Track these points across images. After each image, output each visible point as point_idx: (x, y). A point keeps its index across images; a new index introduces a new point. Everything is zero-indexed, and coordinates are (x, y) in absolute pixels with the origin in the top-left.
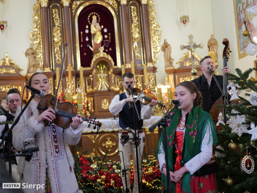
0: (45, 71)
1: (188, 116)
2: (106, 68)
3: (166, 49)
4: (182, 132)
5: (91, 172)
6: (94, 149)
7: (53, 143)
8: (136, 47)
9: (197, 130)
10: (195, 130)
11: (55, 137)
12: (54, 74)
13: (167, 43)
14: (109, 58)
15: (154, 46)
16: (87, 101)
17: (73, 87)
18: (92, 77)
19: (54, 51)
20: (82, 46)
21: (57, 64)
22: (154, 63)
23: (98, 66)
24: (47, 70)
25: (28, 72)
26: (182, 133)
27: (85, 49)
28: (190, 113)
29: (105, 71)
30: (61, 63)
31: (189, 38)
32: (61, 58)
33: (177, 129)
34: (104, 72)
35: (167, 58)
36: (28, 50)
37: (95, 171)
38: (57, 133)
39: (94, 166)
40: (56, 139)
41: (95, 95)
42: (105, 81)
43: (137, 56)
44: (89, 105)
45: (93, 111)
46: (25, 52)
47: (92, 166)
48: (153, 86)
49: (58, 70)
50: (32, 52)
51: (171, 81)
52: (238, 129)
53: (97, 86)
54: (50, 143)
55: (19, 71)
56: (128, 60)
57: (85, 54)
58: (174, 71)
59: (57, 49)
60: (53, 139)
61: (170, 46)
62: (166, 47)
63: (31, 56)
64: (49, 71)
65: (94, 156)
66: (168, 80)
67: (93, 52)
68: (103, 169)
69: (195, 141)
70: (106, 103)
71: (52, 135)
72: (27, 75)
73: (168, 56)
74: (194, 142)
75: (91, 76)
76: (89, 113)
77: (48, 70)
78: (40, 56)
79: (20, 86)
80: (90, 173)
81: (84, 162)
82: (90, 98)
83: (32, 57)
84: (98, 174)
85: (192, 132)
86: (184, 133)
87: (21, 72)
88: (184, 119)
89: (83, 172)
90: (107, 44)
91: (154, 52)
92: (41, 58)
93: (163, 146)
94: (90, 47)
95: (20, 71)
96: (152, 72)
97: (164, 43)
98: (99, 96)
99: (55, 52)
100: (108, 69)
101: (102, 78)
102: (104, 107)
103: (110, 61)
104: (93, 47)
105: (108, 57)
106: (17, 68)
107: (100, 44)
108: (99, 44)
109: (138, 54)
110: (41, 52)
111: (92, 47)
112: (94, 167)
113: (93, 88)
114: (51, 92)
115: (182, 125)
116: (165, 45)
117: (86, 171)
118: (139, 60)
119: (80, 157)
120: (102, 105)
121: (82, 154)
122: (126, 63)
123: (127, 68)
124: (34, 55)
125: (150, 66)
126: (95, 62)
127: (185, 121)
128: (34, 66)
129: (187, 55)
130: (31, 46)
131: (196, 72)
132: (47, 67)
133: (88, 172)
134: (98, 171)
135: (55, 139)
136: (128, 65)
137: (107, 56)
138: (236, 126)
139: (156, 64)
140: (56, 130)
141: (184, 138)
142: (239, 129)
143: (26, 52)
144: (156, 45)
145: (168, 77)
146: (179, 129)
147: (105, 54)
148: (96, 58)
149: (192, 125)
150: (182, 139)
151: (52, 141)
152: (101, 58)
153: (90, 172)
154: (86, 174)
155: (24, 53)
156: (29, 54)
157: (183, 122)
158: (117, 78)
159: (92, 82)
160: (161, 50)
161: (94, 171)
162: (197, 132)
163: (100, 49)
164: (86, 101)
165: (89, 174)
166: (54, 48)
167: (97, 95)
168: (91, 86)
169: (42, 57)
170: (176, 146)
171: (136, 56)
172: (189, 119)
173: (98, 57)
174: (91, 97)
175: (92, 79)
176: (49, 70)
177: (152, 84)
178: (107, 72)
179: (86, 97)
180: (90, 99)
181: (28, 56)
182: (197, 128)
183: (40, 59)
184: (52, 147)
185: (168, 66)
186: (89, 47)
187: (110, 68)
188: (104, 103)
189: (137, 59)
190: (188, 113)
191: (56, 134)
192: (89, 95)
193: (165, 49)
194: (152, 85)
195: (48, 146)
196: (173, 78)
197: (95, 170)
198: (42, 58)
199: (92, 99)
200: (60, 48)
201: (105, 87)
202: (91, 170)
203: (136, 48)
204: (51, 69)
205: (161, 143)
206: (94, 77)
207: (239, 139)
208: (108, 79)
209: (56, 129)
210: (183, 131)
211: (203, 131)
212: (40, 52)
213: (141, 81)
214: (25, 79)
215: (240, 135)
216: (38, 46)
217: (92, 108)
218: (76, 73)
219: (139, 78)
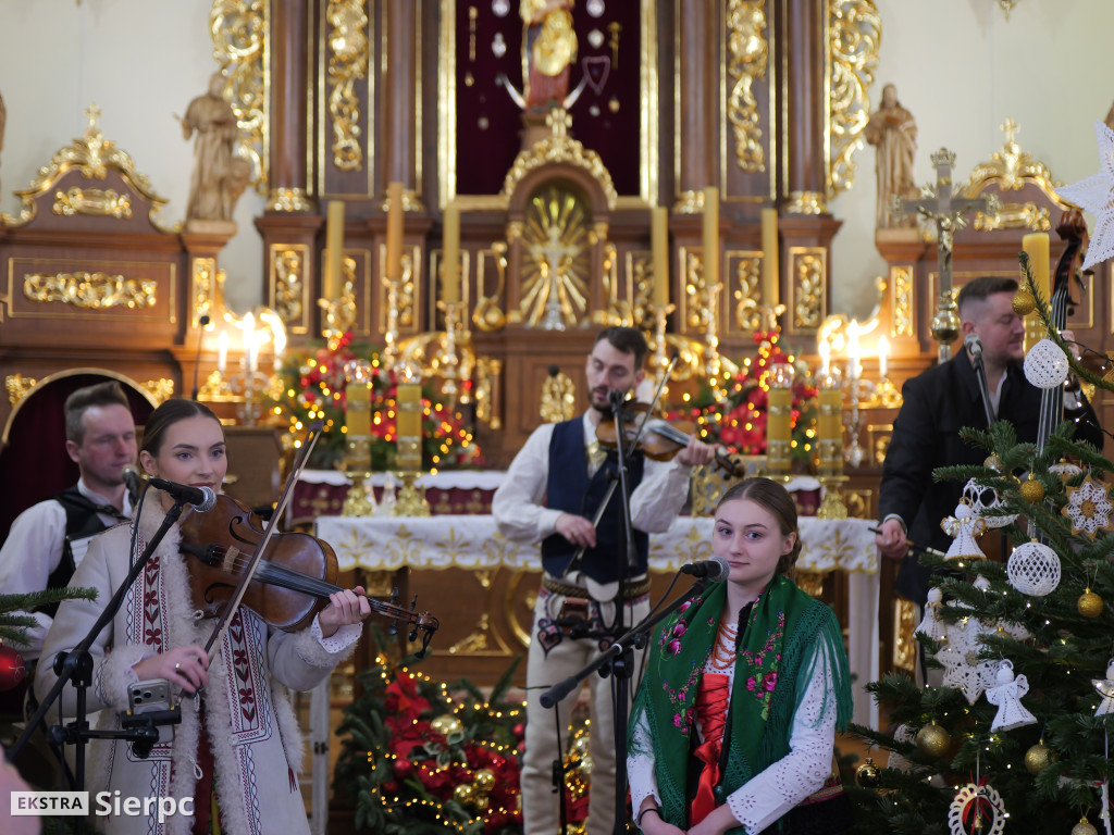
0: (278, 207)
1: (747, 618)
2: (579, 215)
3: (890, 136)
4: (723, 676)
5: (431, 753)
6: (485, 617)
7: (234, 680)
8: (742, 103)
9: (777, 673)
10: (773, 672)
11: (241, 657)
12: (317, 223)
13: (898, 105)
14: (593, 167)
15: (840, 106)
16: (474, 370)
17: (412, 295)
18: (506, 255)
19: (328, 104)
20: (469, 81)
21: (337, 168)
22: (830, 192)
23: (538, 202)
24: (289, 200)
25: (193, 214)
26: (724, 681)
27: (483, 99)
28: (754, 606)
29: (573, 226)
30: (355, 163)
31: (936, 166)
32: (362, 141)
33: (707, 667)
34: (561, 239)
35: (889, 183)
36: (198, 107)
37: (451, 749)
38: (248, 644)
39: (447, 725)
40: (245, 663)
41: (511, 347)
42: (567, 280)
43: (749, 151)
44: (480, 394)
45: (495, 424)
46: (182, 113)
47: (437, 724)
48: (811, 312)
49: (336, 213)
50: (217, 115)
51: (903, 298)
52: (967, 675)
53: (526, 303)
54: (224, 682)
55: (150, 208)
56: (697, 171)
57: (484, 123)
58: (921, 250)
59: (342, 94)
60: (232, 664)
61: (908, 124)
62: (888, 123)
63: (209, 136)
64: (298, 206)
65: (483, 650)
66: (888, 290)
67: (525, 117)
68: (489, 741)
69: (769, 712)
70: (562, 395)
71: (230, 649)
72: (185, 227)
73: (898, 172)
74: (764, 715)
75: (500, 247)
76: (473, 441)
77: (291, 202)
78: (255, 123)
79: (151, 278)
80: (425, 753)
81: (405, 703)
82: (486, 358)
83: (214, 140)
84: (460, 763)
85: (759, 680)
86: (732, 681)
87: (156, 211)
88: (733, 625)
89: (399, 746)
90: (597, 80)
91: (834, 135)
92: (261, 136)
93: (648, 728)
94: (512, 90)
95: (156, 204)
96: (814, 241)
97: (883, 105)
98: (529, 353)
99: (334, 108)
100: (588, 222)
101: (555, 262)
102: (551, 410)
103: (596, 183)
104: (527, 90)
105: (587, 164)
106: (140, 191)
107: (563, 82)
108: (556, 77)
109: (752, 145)
110: (261, 107)
111: (520, 89)
112: (446, 731)
113: (505, 311)
114: (302, 313)
115: (727, 651)
116: (882, 116)
117: (409, 745)
118: (757, 172)
119: (392, 676)
120: (540, 403)
121: (401, 667)
122: (684, 188)
123: (687, 214)
124: (227, 132)
125: (808, 211)
126: (520, 184)
127: (734, 636)
128: (222, 184)
129: (994, 171)
130: (212, 83)
131: (954, 328)
132: (289, 186)
133: (419, 751)
134: (465, 749)
135: (239, 667)
136: (696, 198)
137: (585, 157)
138: (961, 658)
139: (842, 197)
140: (245, 629)
141: (729, 700)
142: (973, 671)
143: (188, 116)
144: (845, 103)
145: (887, 281)
146: (712, 667)
147: (577, 145)
148: (530, 165)
149: (763, 654)
150: (724, 704)
151: (230, 675)
152: (552, 164)
153: (428, 750)
154: (409, 756)
155: (177, 117)
156: (203, 126)
157: (730, 638)
158: (635, 262)
159: (501, 281)
160: (864, 139)
161: (446, 746)
162: (777, 678)
163: (554, 120)
164: (465, 372)
165: (421, 758)
166: (330, 90)
167: (523, 347)
168: (495, 299)
169: (266, 129)
170: (699, 728)
171: (741, 151)
172: (750, 629)
173: (537, 162)
174: (492, 355)
175: (503, 262)
176: (296, 199)
177: (807, 305)
178: (581, 231)
179: (465, 352)
180: (487, 364)
181: (195, 133)
182: (780, 664)
183: (257, 140)
184: (230, 696)
185: (891, 226)
186: (504, 89)
187: (596, 218)
188: (553, 394)
189: (742, 169)
190: (751, 604)
191: (243, 648)
192: (483, 348)
193: (883, 138)
194: (808, 310)
195: (215, 690)
196: (910, 287)
197: (450, 742)
198: (266, 138)
199: (495, 364)
200: (360, 87)
201: (567, 308)
202: (434, 743)
203: (745, 112)
204: (306, 197)
205: (640, 712)
206: (515, 254)
207: (967, 711)
208: (587, 270)
209: (245, 626)
210: (728, 674)
211: (800, 676)
212: (257, 103)
213: (754, 280)
214: (177, 248)
215: (972, 698)
216: (248, 76)
217: (491, 413)
218: (428, 226)
219: (743, 265)
